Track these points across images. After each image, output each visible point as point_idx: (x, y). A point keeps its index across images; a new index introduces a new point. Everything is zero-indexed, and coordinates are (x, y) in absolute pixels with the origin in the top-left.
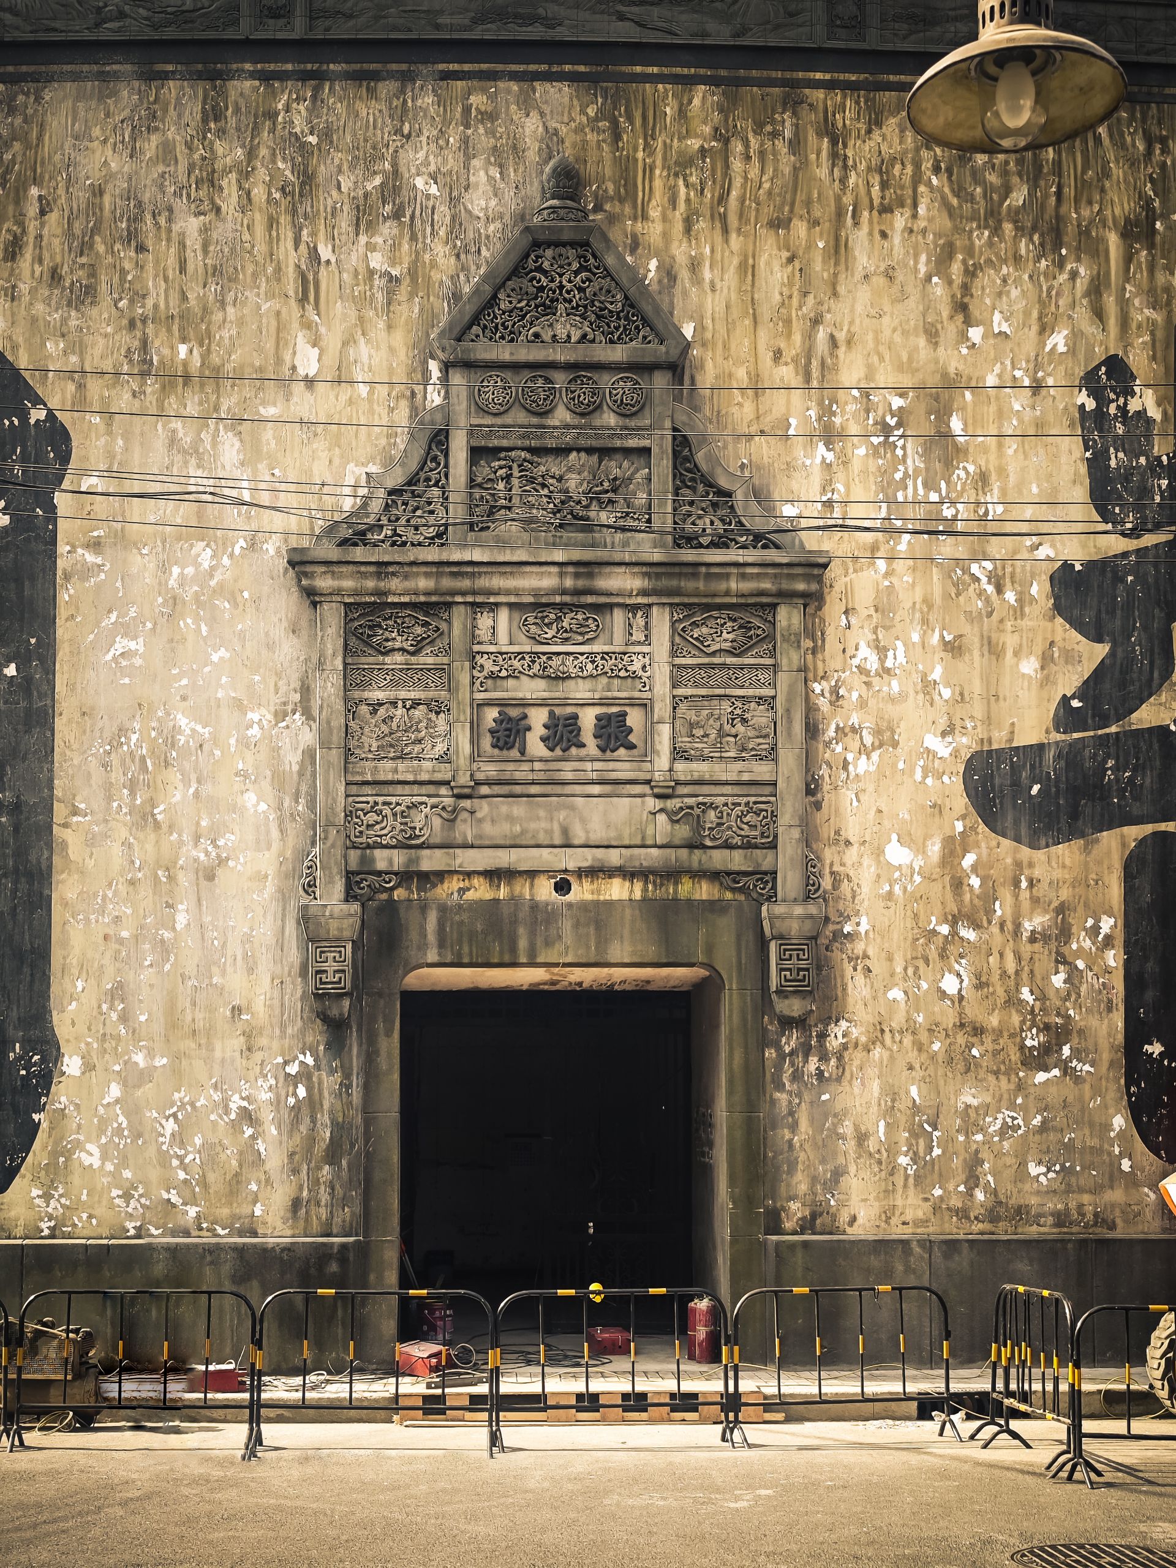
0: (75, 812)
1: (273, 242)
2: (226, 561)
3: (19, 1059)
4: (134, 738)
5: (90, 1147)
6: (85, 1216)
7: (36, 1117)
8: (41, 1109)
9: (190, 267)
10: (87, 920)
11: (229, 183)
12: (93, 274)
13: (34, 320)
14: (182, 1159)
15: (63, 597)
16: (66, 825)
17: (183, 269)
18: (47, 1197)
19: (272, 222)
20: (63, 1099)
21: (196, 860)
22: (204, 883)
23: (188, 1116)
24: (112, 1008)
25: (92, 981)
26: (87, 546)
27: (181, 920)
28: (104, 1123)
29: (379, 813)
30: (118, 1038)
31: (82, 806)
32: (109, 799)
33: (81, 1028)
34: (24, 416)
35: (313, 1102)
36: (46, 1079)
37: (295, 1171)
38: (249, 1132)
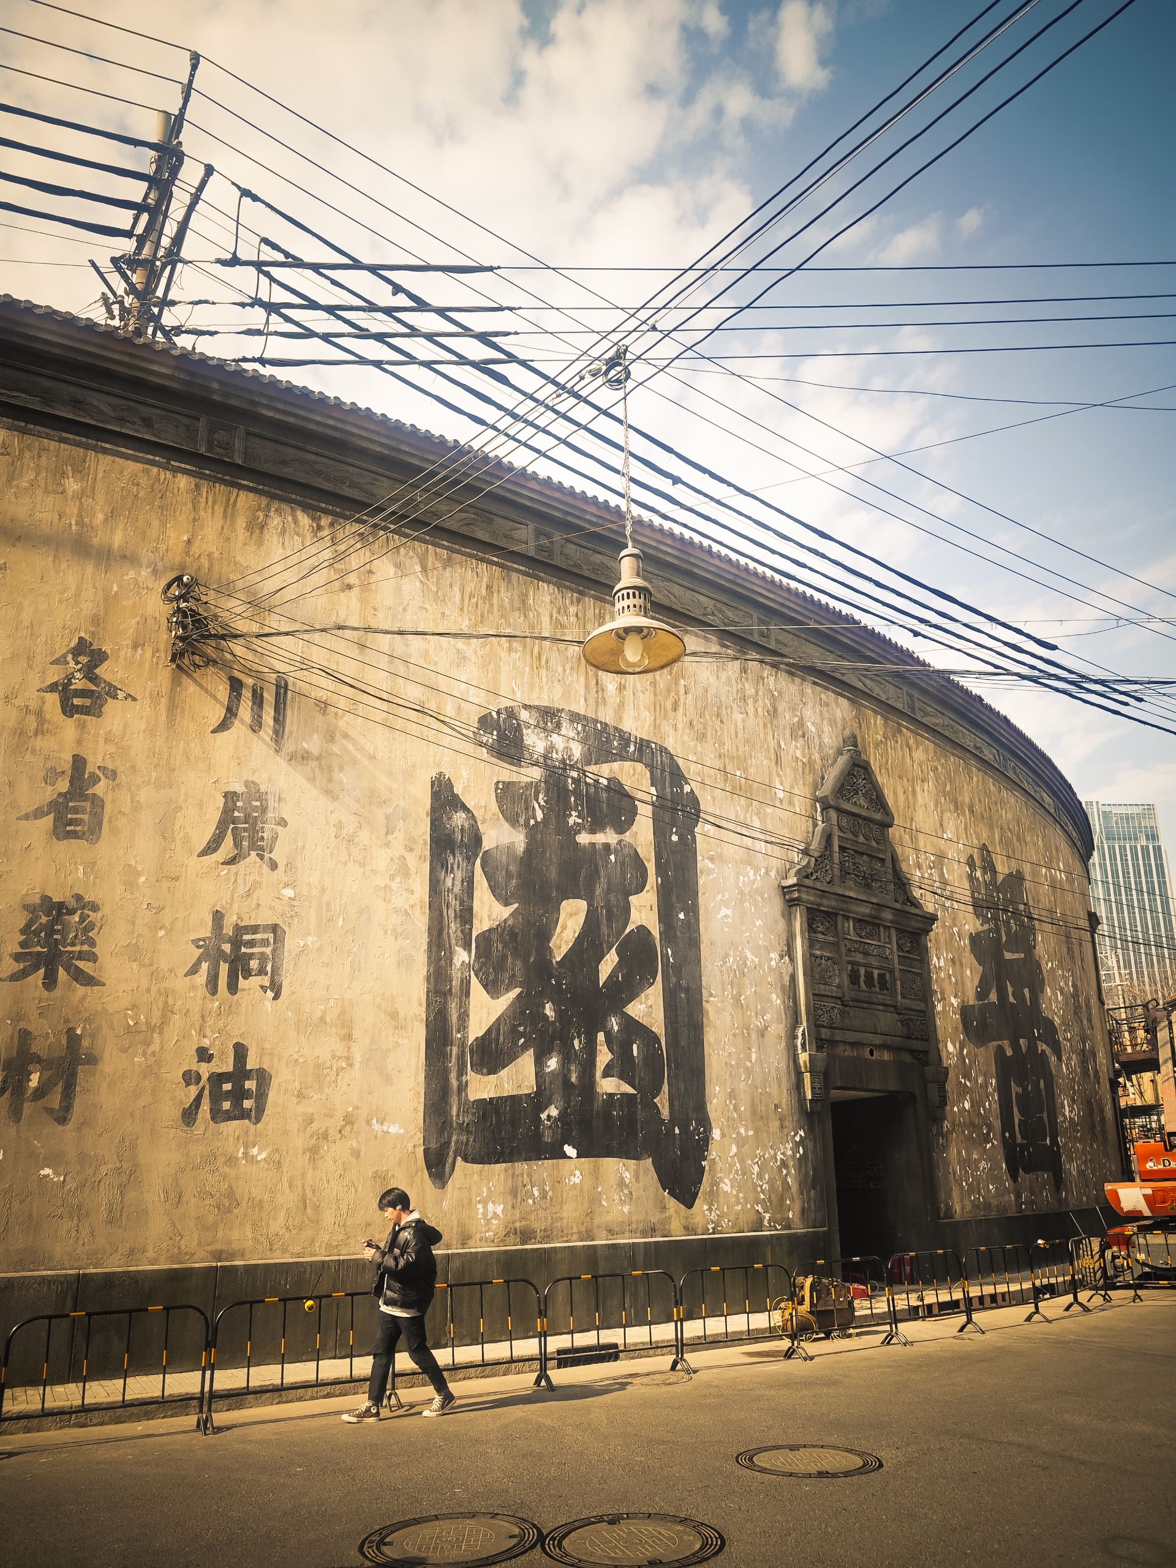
0: (711, 995)
1: (766, 734)
2: (758, 877)
3: (695, 1129)
4: (731, 959)
5: (726, 1181)
6: (726, 1220)
7: (703, 1163)
8: (705, 1159)
9: (739, 736)
10: (718, 1053)
11: (750, 701)
12: (705, 728)
13: (684, 743)
14: (761, 1187)
15: (701, 882)
16: (707, 1002)
17: (736, 737)
18: (710, 1210)
19: (765, 726)
20: (714, 1153)
21: (757, 1026)
22: (760, 1038)
23: (762, 1163)
24: (730, 1102)
25: (722, 1087)
26: (708, 859)
27: (754, 1057)
28: (731, 1166)
29: (822, 1010)
30: (733, 1119)
31: (713, 992)
32: (724, 990)
33: (719, 1113)
34: (682, 789)
35: (804, 1157)
36: (706, 1140)
37: (802, 1193)
38: (785, 1172)
